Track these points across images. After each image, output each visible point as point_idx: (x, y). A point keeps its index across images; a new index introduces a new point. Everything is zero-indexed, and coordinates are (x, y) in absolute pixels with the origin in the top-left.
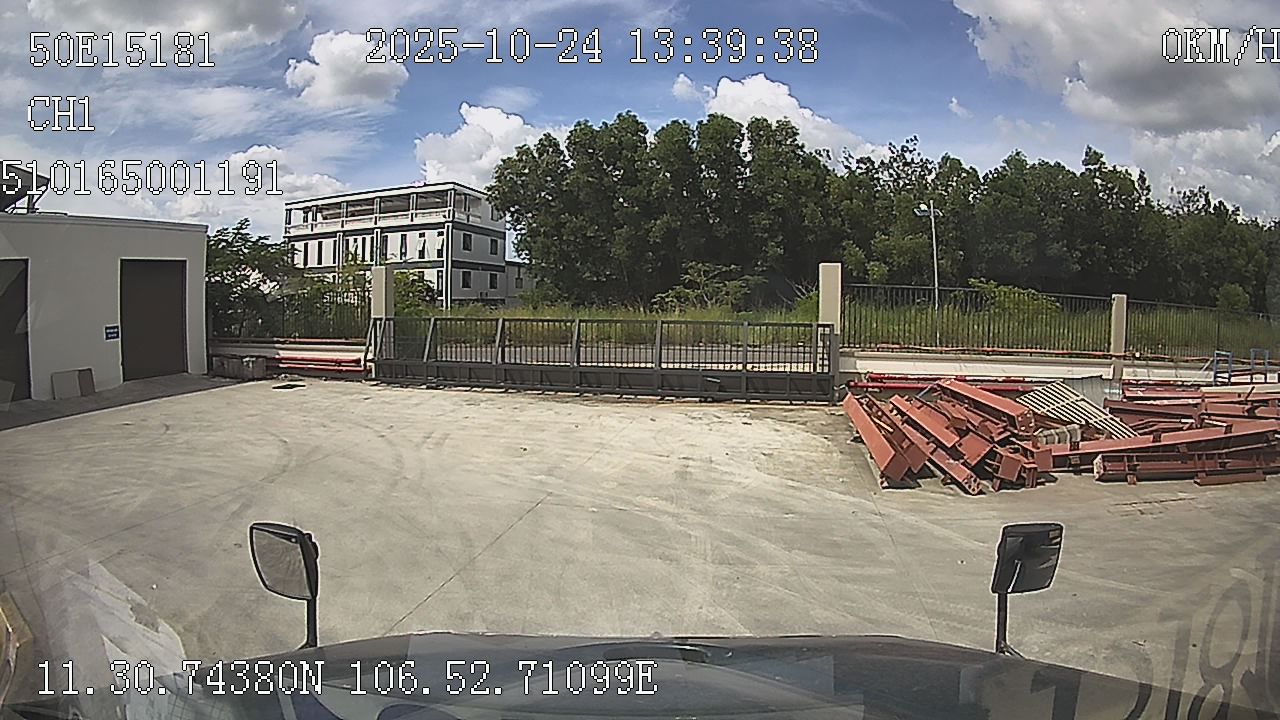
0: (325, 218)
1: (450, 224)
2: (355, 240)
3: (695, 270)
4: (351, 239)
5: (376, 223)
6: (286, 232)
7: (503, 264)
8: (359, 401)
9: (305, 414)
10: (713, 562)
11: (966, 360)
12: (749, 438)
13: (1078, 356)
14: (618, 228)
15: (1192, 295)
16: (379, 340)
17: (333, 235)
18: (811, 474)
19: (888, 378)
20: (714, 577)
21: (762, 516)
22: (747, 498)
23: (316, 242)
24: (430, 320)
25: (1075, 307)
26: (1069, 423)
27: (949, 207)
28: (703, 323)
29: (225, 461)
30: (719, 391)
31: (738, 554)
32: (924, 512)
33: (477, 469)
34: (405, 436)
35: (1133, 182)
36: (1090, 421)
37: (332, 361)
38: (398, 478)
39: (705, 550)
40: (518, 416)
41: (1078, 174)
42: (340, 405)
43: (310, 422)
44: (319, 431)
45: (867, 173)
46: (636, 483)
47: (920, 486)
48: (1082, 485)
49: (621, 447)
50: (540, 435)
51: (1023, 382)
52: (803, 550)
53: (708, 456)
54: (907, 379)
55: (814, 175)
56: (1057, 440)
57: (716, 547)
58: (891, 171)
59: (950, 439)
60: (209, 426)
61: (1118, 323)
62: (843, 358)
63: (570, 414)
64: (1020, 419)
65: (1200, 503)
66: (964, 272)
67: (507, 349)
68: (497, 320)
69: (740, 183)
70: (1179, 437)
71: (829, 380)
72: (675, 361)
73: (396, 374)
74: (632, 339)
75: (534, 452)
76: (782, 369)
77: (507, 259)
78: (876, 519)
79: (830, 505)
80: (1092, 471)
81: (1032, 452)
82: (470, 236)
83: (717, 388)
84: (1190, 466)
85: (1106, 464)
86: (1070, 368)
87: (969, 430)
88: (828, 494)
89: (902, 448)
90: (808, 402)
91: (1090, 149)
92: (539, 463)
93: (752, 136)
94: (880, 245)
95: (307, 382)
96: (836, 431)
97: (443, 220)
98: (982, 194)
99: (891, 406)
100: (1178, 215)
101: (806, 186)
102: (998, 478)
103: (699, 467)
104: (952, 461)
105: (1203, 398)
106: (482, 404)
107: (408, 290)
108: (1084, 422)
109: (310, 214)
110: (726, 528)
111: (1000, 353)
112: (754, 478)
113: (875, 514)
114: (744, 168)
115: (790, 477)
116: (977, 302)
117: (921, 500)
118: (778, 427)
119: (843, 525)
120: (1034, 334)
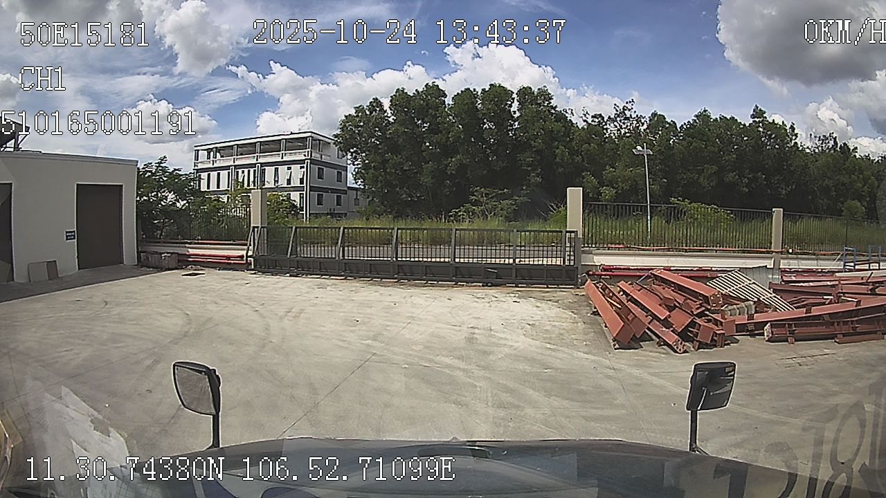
0: (222, 157)
1: (309, 161)
2: (243, 172)
3: (479, 193)
4: (240, 171)
5: (257, 160)
6: (195, 166)
7: (346, 189)
8: (241, 285)
9: (203, 294)
10: (492, 406)
11: (671, 256)
12: (517, 313)
13: (749, 252)
14: (425, 164)
15: (825, 208)
16: (256, 242)
17: (227, 168)
18: (563, 339)
19: (616, 269)
20: (493, 418)
21: (528, 371)
22: (517, 357)
23: (216, 173)
24: (292, 228)
25: (745, 218)
26: (746, 301)
27: (657, 148)
28: (485, 230)
29: (145, 328)
30: (497, 278)
31: (510, 399)
32: (646, 367)
33: (322, 336)
34: (272, 311)
35: (786, 130)
36: (761, 299)
37: (224, 257)
38: (266, 341)
39: (487, 397)
40: (354, 296)
41: (747, 125)
42: (229, 288)
43: (206, 300)
44: (211, 307)
45: (599, 125)
46: (436, 346)
47: (642, 347)
49: (426, 319)
50: (369, 310)
51: (711, 270)
52: (559, 397)
53: (489, 326)
54: (630, 269)
55: (563, 126)
56: (738, 313)
57: (496, 395)
58: (616, 123)
59: (663, 314)
60: (135, 302)
61: (778, 230)
62: (584, 255)
63: (390, 295)
64: (712, 298)
65: (840, 357)
66: (667, 193)
67: (346, 248)
68: (340, 228)
69: (510, 132)
70: (823, 310)
71: (574, 270)
72: (465, 257)
73: (269, 266)
74: (436, 241)
75: (364, 323)
76: (540, 263)
77: (348, 185)
78: (611, 372)
79: (577, 362)
80: (763, 334)
81: (721, 323)
82: (323, 169)
83: (495, 277)
84: (831, 330)
85: (773, 329)
86: (745, 262)
87: (675, 306)
88: (576, 354)
89: (628, 320)
90: (560, 286)
91: (756, 107)
92: (367, 331)
93: (520, 99)
94: (609, 175)
95: (206, 271)
96: (580, 307)
97: (304, 158)
98: (679, 139)
99: (619, 289)
100: (816, 153)
101: (558, 134)
102: (697, 341)
103: (483, 334)
104: (664, 329)
105: (838, 281)
106: (329, 288)
107: (279, 207)
109: (212, 153)
110: (502, 380)
111: (695, 251)
112: (522, 343)
113: (610, 369)
114: (515, 122)
115: (547, 341)
116: (675, 214)
117: (643, 358)
118: (538, 304)
119: (587, 377)
120: (715, 236)
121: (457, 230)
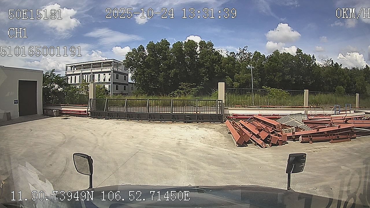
0: (77, 69)
1: (112, 71)
2: (85, 76)
3: (183, 85)
5: (91, 71)
7: (128, 83)
8: (86, 123)
9: (70, 127)
10: (187, 169)
11: (261, 110)
12: (198, 133)
13: (294, 108)
14: (161, 73)
15: (328, 89)
16: (91, 105)
17: (79, 74)
18: (216, 143)
19: (238, 115)
20: (188, 174)
21: (202, 156)
22: (197, 151)
23: (74, 76)
24: (106, 99)
25: (294, 94)
26: (292, 127)
27: (257, 66)
28: (185, 100)
29: (48, 140)
30: (189, 120)
31: (195, 167)
32: (249, 153)
33: (119, 143)
34: (98, 133)
35: (311, 58)
36: (298, 126)
37: (78, 111)
38: (96, 145)
39: (185, 166)
40: (132, 127)
41: (294, 56)
42: (80, 124)
43: (71, 129)
44: (74, 132)
45: (233, 56)
46: (164, 146)
47: (248, 146)
48: (296, 144)
49: (161, 136)
50: (137, 133)
51: (278, 115)
52: (214, 165)
53: (186, 138)
54: (244, 115)
55: (218, 57)
56: (288, 132)
57: (188, 165)
58: (240, 56)
59: (257, 132)
60: (43, 130)
61: (306, 98)
62: (225, 110)
63: (146, 127)
64: (277, 126)
65: (331, 148)
66: (261, 85)
67: (128, 108)
68: (125, 99)
69: (196, 60)
70: (324, 130)
71: (221, 116)
72: (177, 111)
73: (96, 115)
74: (164, 105)
75: (136, 138)
76: (208, 113)
78: (235, 156)
79: (222, 152)
80: (299, 140)
81: (281, 136)
82: (118, 75)
83: (189, 119)
84: (328, 138)
85: (303, 138)
86: (292, 111)
87: (262, 130)
88: (221, 149)
89: (243, 135)
90: (215, 123)
91: (298, 49)
92: (137, 141)
93: (200, 46)
94: (237, 77)
95: (71, 117)
96: (223, 131)
97: (110, 70)
98: (266, 62)
99: (239, 123)
100: (324, 67)
101: (215, 60)
102: (271, 143)
103: (183, 142)
104: (257, 139)
105: (331, 118)
106: (121, 124)
107: (100, 91)
108: (296, 127)
109: (73, 68)
110: (191, 159)
111: (271, 107)
112: (200, 145)
113: (235, 154)
114: (198, 55)
115: (210, 144)
116: (264, 93)
117: (248, 150)
118: (206, 130)
119: (225, 158)
120: (281, 102)
121: (173, 100)
